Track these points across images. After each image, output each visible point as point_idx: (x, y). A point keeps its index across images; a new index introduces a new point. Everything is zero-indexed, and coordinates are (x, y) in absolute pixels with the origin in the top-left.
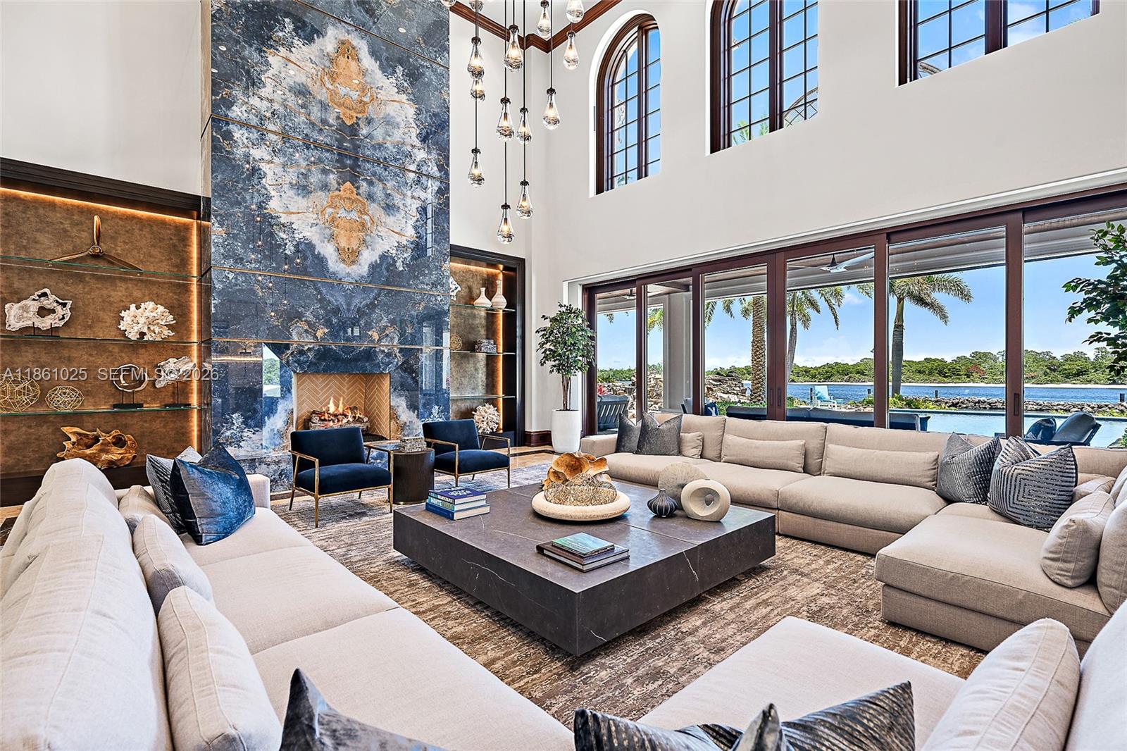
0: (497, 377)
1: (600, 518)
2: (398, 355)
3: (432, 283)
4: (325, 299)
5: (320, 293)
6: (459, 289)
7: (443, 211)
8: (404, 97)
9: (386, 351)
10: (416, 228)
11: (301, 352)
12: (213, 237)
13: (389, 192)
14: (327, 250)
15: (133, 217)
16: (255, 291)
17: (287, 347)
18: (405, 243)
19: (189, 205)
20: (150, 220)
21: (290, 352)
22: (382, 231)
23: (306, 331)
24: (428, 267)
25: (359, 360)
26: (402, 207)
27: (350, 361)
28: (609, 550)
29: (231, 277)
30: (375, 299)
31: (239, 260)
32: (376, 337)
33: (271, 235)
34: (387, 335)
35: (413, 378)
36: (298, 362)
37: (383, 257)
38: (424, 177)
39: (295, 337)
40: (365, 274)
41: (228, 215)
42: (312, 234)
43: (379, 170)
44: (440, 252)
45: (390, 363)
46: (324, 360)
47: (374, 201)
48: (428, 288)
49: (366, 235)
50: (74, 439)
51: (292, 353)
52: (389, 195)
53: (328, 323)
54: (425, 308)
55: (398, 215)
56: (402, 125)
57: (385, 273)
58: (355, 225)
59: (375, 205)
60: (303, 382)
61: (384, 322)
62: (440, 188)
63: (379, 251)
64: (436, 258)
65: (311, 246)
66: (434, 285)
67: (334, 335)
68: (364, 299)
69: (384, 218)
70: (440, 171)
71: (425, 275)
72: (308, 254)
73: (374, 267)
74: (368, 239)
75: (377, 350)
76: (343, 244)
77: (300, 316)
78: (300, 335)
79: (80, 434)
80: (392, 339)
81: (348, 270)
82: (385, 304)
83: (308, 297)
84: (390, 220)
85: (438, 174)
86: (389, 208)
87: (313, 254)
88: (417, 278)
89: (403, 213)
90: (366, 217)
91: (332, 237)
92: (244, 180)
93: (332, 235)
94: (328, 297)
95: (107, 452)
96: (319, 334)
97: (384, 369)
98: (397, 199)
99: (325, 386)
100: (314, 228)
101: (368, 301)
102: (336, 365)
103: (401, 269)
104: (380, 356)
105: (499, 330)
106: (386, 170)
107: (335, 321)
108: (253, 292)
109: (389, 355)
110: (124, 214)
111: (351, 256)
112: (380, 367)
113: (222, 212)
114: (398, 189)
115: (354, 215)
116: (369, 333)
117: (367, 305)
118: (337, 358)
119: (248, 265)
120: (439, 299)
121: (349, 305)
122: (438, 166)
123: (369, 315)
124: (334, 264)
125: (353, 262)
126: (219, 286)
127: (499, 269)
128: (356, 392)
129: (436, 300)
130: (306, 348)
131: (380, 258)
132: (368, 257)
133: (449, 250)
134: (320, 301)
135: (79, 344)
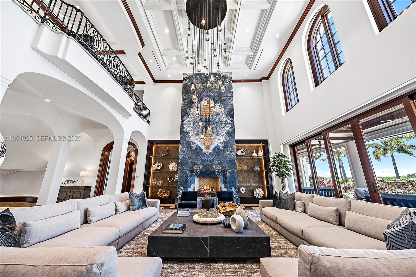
0: (263, 179)
1: (202, 223)
2: (221, 172)
3: (230, 151)
4: (202, 159)
5: (201, 157)
6: (246, 152)
7: (233, 131)
8: (221, 107)
9: (218, 171)
10: (225, 137)
11: (197, 172)
12: (180, 148)
13: (217, 130)
14: (203, 147)
15: (173, 146)
16: (187, 158)
17: (193, 171)
18: (222, 142)
19: (177, 142)
20: (176, 146)
21: (194, 172)
22: (216, 140)
23: (198, 167)
24: (229, 147)
25: (211, 174)
26: (221, 133)
27: (208, 174)
28: (177, 229)
29: (182, 156)
30: (214, 157)
31: (184, 152)
32: (215, 167)
33: (191, 145)
34: (218, 167)
35: (226, 179)
36: (196, 174)
37: (216, 146)
38: (227, 124)
39: (195, 168)
40: (212, 151)
41: (183, 143)
42: (199, 144)
43: (215, 126)
44: (233, 143)
45: (219, 174)
46: (202, 174)
47: (214, 133)
48: (229, 153)
49: (212, 142)
50: (160, 191)
51: (195, 172)
52: (218, 131)
53: (202, 165)
54: (229, 158)
55: (220, 135)
56: (221, 114)
57: (217, 150)
58: (209, 140)
59: (214, 134)
60: (201, 180)
61: (217, 163)
62: (232, 126)
63: (215, 145)
64: (231, 144)
65: (199, 147)
66: (231, 152)
67: (204, 167)
68: (211, 158)
69: (216, 137)
70: (231, 122)
71: (228, 149)
72: (198, 148)
73: (214, 149)
74: (212, 143)
75: (215, 171)
76: (206, 145)
77: (196, 163)
78: (196, 168)
79: (161, 190)
80: (219, 168)
81: (207, 151)
82: (217, 158)
83: (198, 159)
84: (218, 137)
85: (231, 123)
86: (218, 134)
87: (199, 148)
88: (226, 150)
89: (221, 134)
90: (212, 137)
91: (204, 144)
92: (186, 135)
93: (204, 143)
94: (203, 158)
95: (164, 195)
96: (200, 167)
97: (218, 176)
98: (220, 131)
99: (206, 181)
100: (200, 142)
101: (212, 158)
102: (205, 175)
103: (221, 149)
104: (216, 173)
105: (263, 163)
106: (217, 125)
107: (204, 164)
108: (187, 159)
109: (218, 172)
110: (172, 146)
111: (207, 148)
112: (217, 176)
113: (181, 143)
114: (220, 129)
115: (209, 138)
116: (213, 166)
117: (212, 159)
118: (205, 174)
119: (186, 153)
120: (233, 156)
121: (207, 159)
122: (231, 120)
123: (213, 162)
124: (204, 150)
125: (209, 149)
126: (180, 158)
127: (261, 144)
128: (214, 183)
129: (232, 156)
130: (197, 171)
131: (215, 147)
132: (212, 147)
133: (235, 142)
134: (201, 159)
135: (164, 172)
